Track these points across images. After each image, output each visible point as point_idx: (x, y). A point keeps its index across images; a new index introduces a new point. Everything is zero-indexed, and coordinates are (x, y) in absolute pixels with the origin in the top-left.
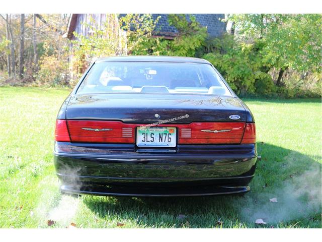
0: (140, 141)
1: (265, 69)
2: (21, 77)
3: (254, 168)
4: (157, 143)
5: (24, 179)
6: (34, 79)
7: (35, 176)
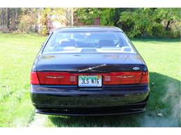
0: (81, 83)
1: (158, 20)
2: (9, 27)
3: (148, 97)
4: (90, 84)
5: (13, 102)
6: (17, 29)
7: (20, 99)
